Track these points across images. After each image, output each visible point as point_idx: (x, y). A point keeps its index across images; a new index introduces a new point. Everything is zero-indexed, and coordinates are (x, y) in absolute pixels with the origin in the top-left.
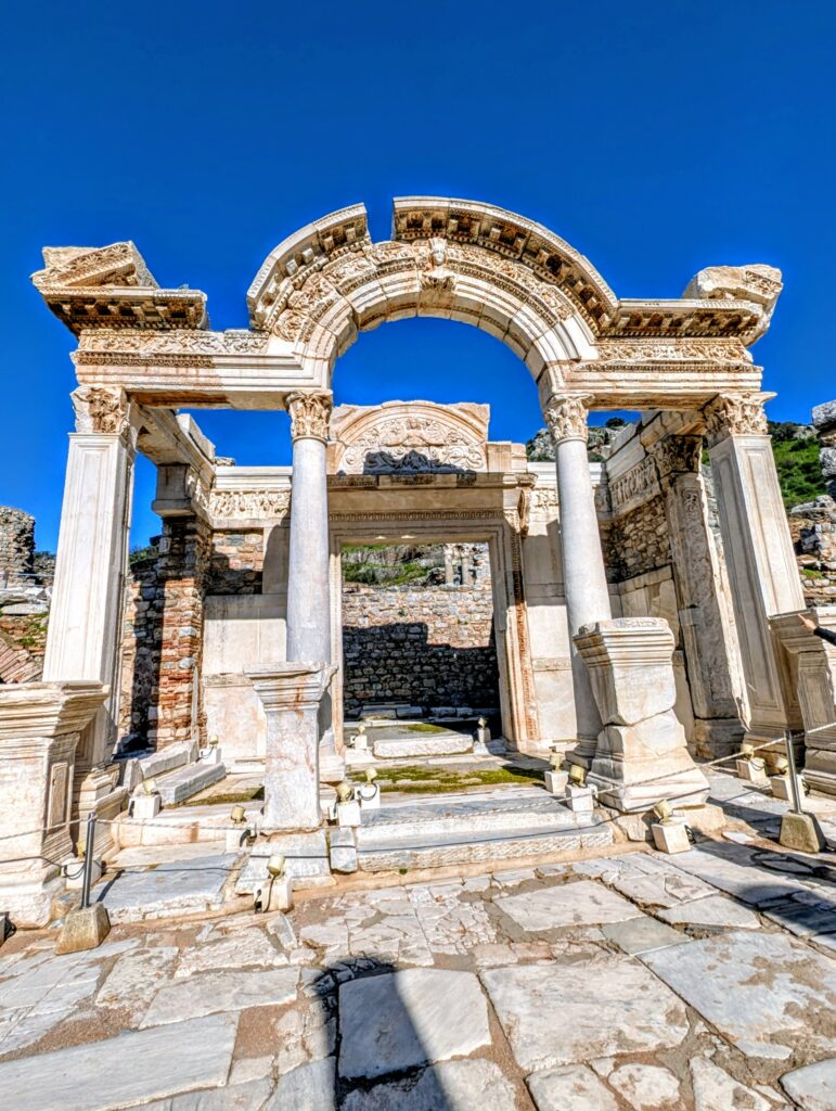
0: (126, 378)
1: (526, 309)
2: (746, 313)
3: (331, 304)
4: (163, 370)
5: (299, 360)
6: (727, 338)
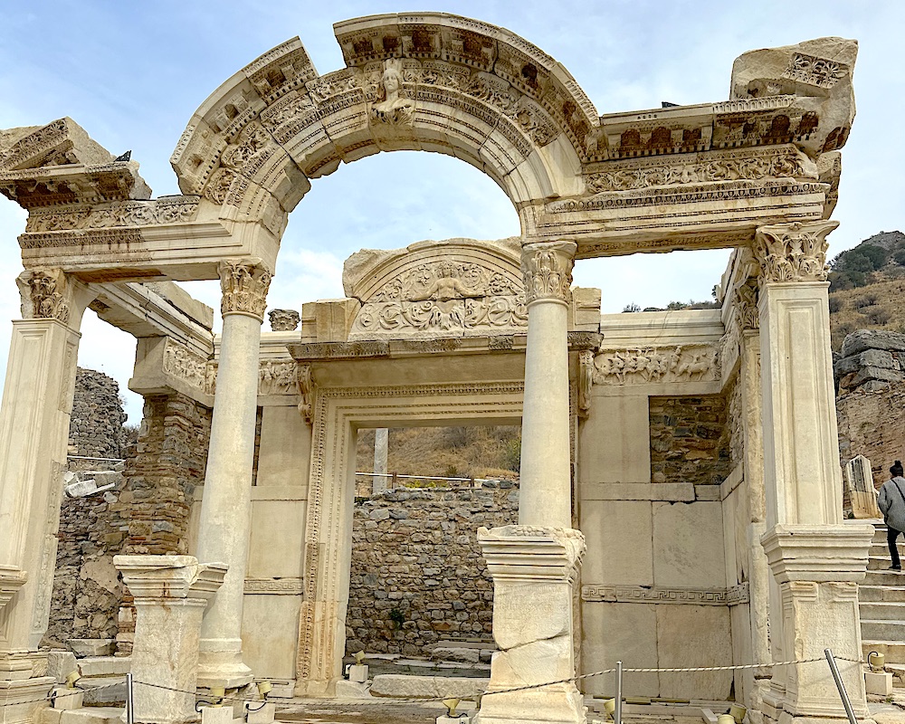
0: (65, 259)
3: (266, 156)
4: (96, 248)
5: (226, 226)
6: (775, 147)
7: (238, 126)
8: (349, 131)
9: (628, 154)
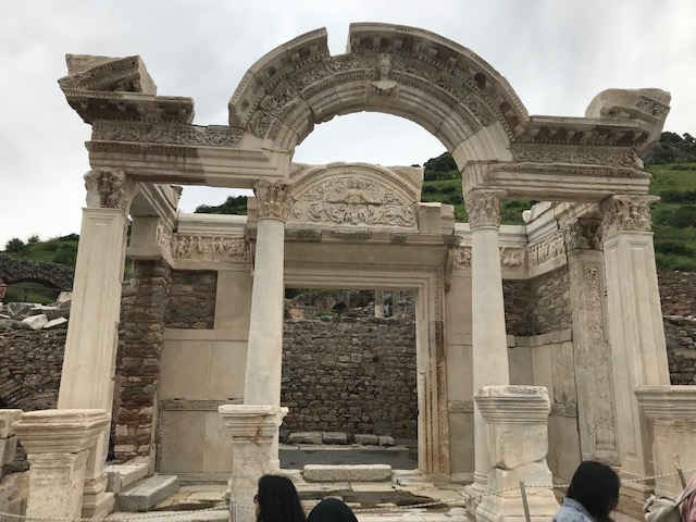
0: (128, 163)
1: (454, 115)
2: (638, 130)
3: (294, 107)
4: (157, 158)
5: (267, 154)
6: (622, 148)
9: (540, 140)
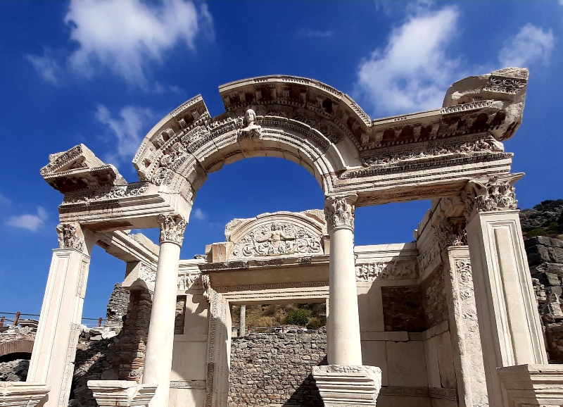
0: (80, 218)
3: (184, 159)
5: (163, 196)
6: (477, 134)
7: (169, 145)
8: (228, 144)
9: (387, 144)
